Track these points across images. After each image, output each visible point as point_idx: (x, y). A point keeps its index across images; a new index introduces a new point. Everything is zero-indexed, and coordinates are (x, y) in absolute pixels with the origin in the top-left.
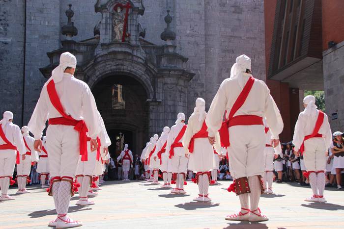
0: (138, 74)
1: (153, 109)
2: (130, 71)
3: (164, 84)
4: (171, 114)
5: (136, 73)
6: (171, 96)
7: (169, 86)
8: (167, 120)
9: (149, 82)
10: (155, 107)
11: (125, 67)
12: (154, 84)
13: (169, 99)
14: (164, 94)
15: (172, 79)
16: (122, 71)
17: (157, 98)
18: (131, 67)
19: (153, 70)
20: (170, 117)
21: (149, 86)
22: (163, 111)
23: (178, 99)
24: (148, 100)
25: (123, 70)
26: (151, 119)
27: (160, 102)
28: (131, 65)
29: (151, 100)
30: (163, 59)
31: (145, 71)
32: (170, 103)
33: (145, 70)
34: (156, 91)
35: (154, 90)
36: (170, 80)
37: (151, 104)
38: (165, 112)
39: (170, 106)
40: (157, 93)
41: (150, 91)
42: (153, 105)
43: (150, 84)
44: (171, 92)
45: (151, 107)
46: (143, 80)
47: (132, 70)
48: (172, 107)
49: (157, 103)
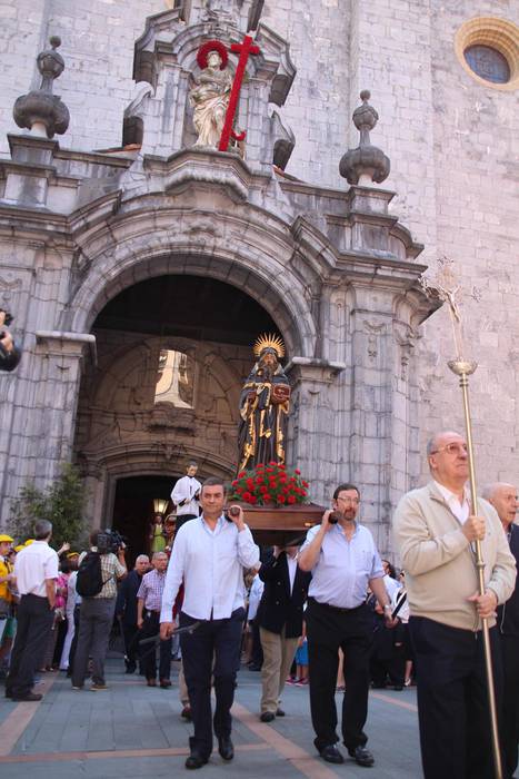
0: (265, 270)
1: (312, 393)
2: (237, 255)
3: (353, 313)
4: (373, 417)
5: (255, 263)
6: (373, 354)
7: (369, 318)
8: (363, 437)
9: (302, 301)
10: (318, 388)
11: (220, 243)
12: (318, 306)
13: (367, 362)
14: (349, 347)
15: (380, 296)
16: (209, 252)
17: (327, 355)
18: (239, 243)
19: (319, 256)
20: (371, 430)
21: (302, 313)
22: (348, 407)
23: (397, 368)
24: (296, 359)
25: (214, 248)
26: (306, 432)
27: (336, 371)
28: (243, 238)
29: (306, 360)
30: (348, 231)
31: (290, 261)
32: (371, 377)
33: (288, 257)
34: (326, 332)
35: (319, 328)
36: (375, 299)
37: (305, 374)
38: (353, 409)
39: (372, 388)
40: (326, 341)
41: (303, 331)
42: (314, 382)
43: (305, 306)
44: (375, 342)
45: (305, 388)
46: (282, 291)
47: (244, 252)
48: (377, 392)
49: (328, 375)
